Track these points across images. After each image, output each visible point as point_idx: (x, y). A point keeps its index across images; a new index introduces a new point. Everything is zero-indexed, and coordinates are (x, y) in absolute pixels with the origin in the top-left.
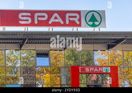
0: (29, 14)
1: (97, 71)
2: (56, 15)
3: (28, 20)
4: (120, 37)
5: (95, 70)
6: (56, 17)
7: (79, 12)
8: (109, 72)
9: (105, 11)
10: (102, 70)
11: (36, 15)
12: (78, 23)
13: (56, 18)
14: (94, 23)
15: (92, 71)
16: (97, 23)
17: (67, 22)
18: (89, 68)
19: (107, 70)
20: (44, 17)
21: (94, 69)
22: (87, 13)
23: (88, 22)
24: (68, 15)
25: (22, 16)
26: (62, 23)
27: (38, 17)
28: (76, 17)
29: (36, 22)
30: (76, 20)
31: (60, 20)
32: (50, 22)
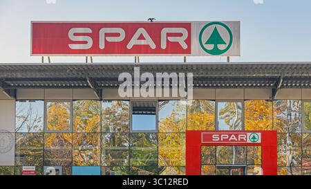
0: (89, 31)
1: (234, 141)
2: (141, 31)
3: (86, 42)
4: (269, 73)
5: (231, 138)
6: (141, 35)
7: (187, 26)
8: (259, 141)
9: (239, 22)
10: (244, 138)
11: (103, 31)
12: (185, 46)
13: (141, 37)
14: (216, 46)
15: (224, 140)
16: (221, 47)
17: (164, 46)
18: (220, 135)
19: (254, 138)
20: (118, 35)
21: (230, 135)
22: (203, 26)
23: (204, 46)
24: (165, 31)
25: (75, 34)
26: (153, 46)
27: (106, 35)
28: (181, 35)
29: (102, 46)
30: (181, 41)
31: (148, 41)
32: (129, 46)
